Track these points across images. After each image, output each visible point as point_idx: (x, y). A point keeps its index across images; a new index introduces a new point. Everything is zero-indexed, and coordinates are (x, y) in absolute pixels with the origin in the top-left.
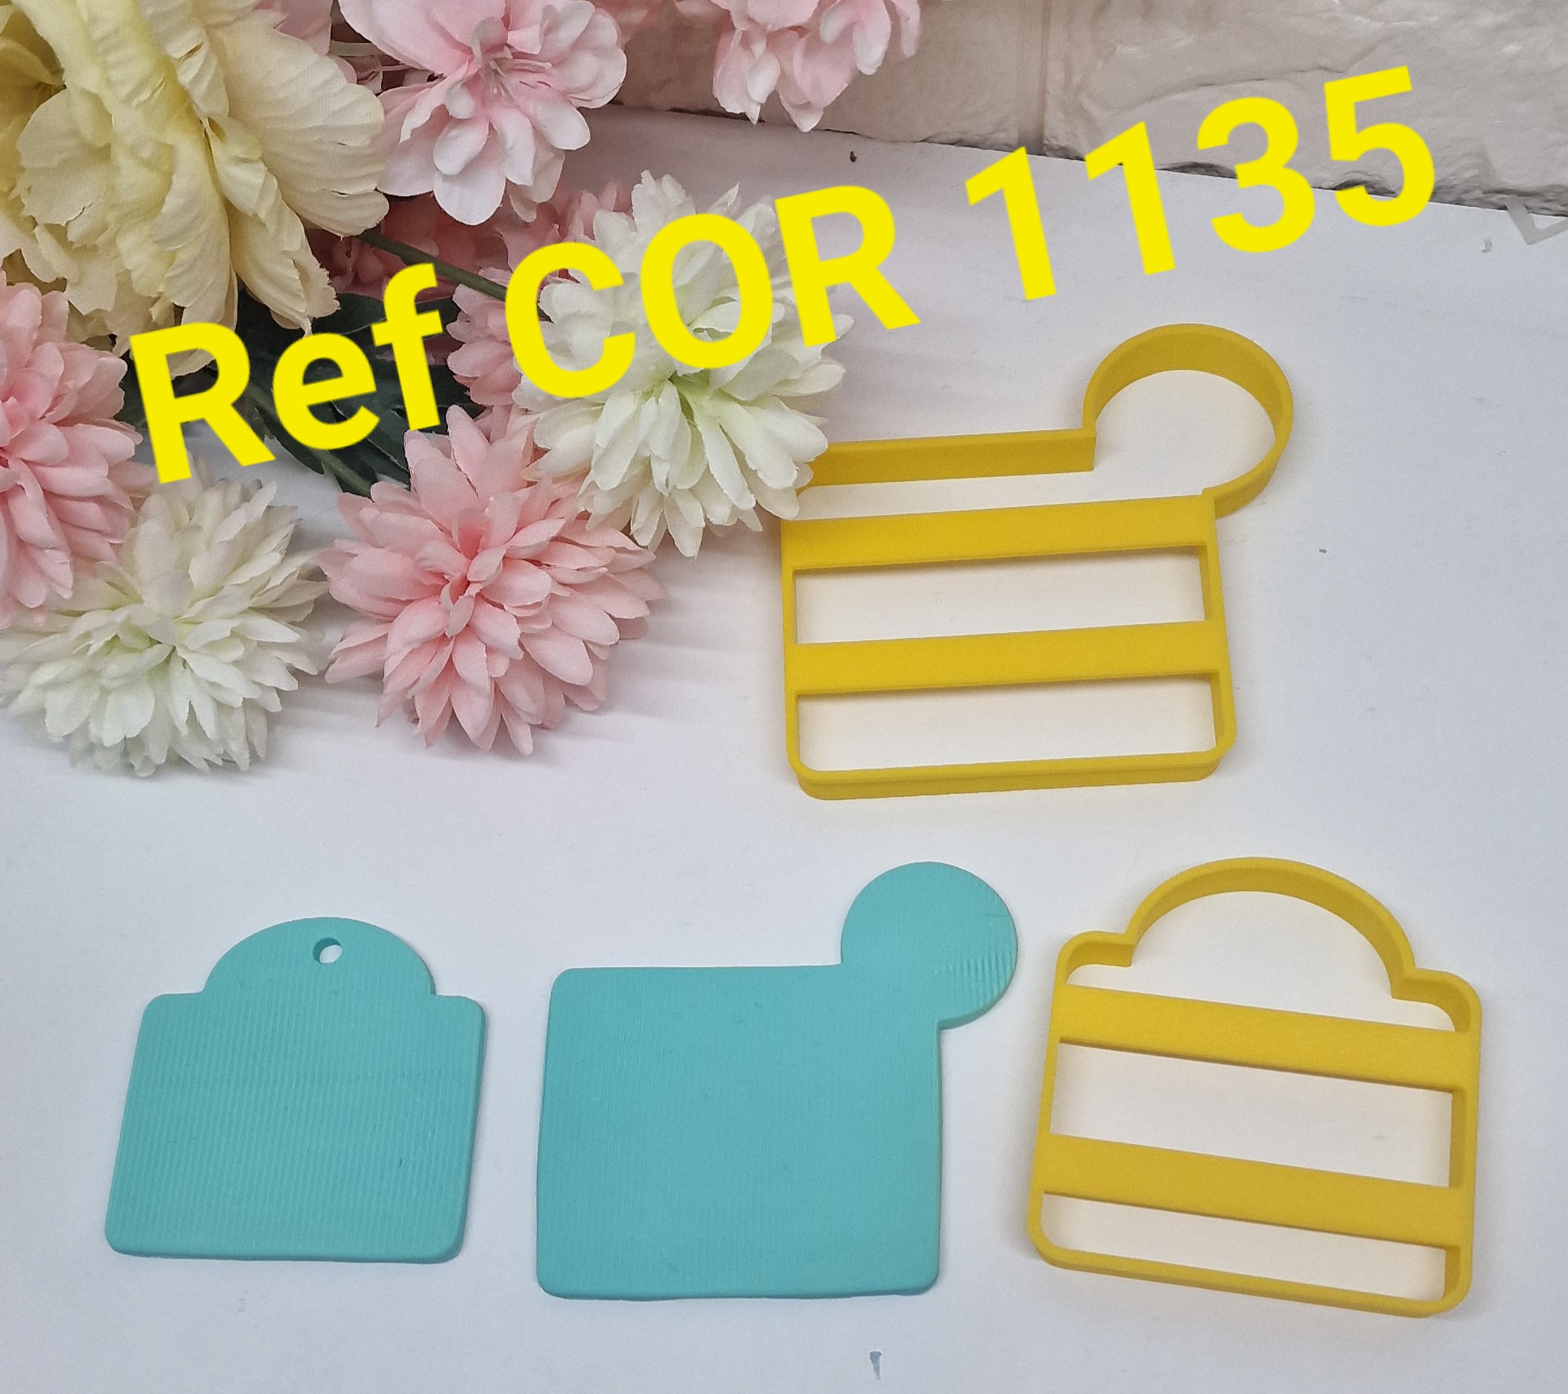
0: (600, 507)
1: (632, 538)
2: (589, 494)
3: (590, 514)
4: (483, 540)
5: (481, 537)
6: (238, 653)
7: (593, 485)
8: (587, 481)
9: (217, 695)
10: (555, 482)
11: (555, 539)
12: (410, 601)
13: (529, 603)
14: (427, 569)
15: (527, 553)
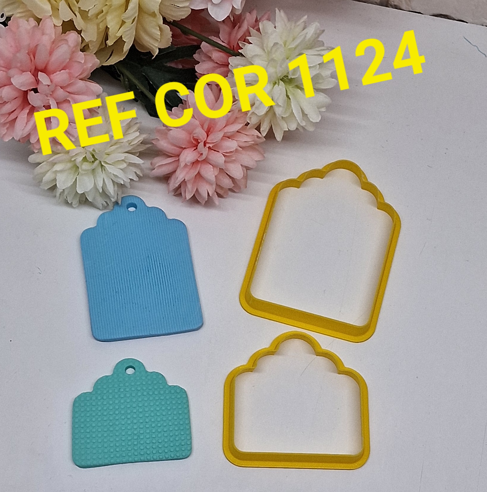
0: (253, 121)
1: (260, 133)
2: (250, 117)
5: (211, 128)
6: (123, 166)
11: (237, 132)
12: (185, 148)
13: (228, 151)
14: (195, 137)
15: (229, 134)
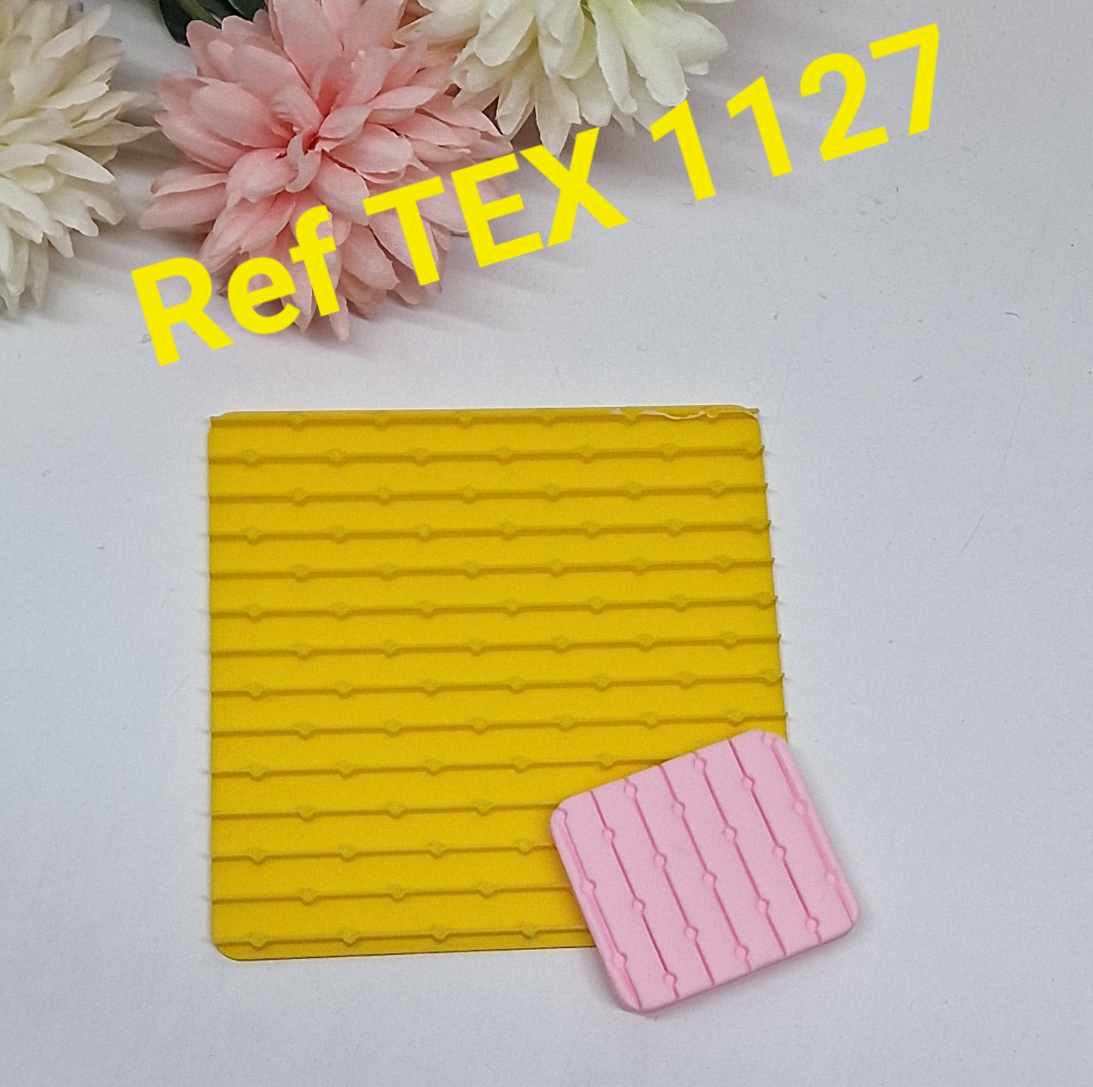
0: (474, 82)
1: (495, 123)
2: (464, 68)
3: (459, 90)
4: (339, 96)
5: (337, 94)
6: (46, 184)
7: (473, 58)
8: (467, 51)
9: (17, 226)
10: (431, 47)
11: (420, 111)
12: (250, 149)
13: (384, 172)
14: (281, 117)
15: (390, 118)
